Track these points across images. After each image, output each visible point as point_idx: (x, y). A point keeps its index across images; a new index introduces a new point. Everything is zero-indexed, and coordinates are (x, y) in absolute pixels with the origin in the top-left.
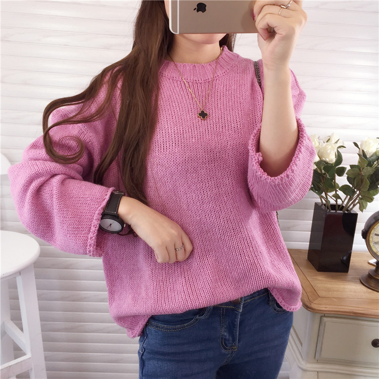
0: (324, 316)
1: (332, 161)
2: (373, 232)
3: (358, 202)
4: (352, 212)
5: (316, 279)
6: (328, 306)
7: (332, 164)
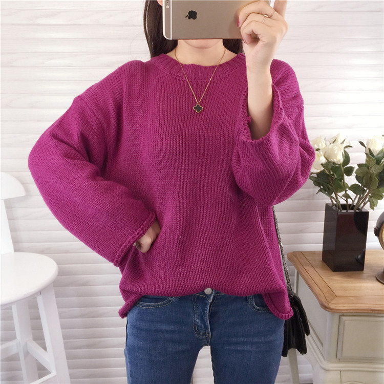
0: (343, 315)
1: (340, 161)
3: (369, 201)
4: (363, 211)
5: (332, 279)
6: (346, 305)
7: (340, 165)
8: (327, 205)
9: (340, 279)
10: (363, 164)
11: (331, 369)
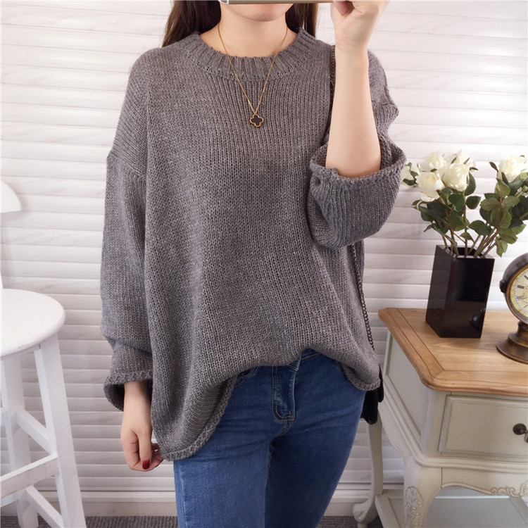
0: (451, 395)
1: (462, 187)
2: (516, 283)
3: (495, 244)
4: (487, 257)
5: (438, 347)
6: (455, 382)
7: (462, 193)
8: (438, 247)
9: (449, 347)
10: (492, 194)
11: (430, 464)
